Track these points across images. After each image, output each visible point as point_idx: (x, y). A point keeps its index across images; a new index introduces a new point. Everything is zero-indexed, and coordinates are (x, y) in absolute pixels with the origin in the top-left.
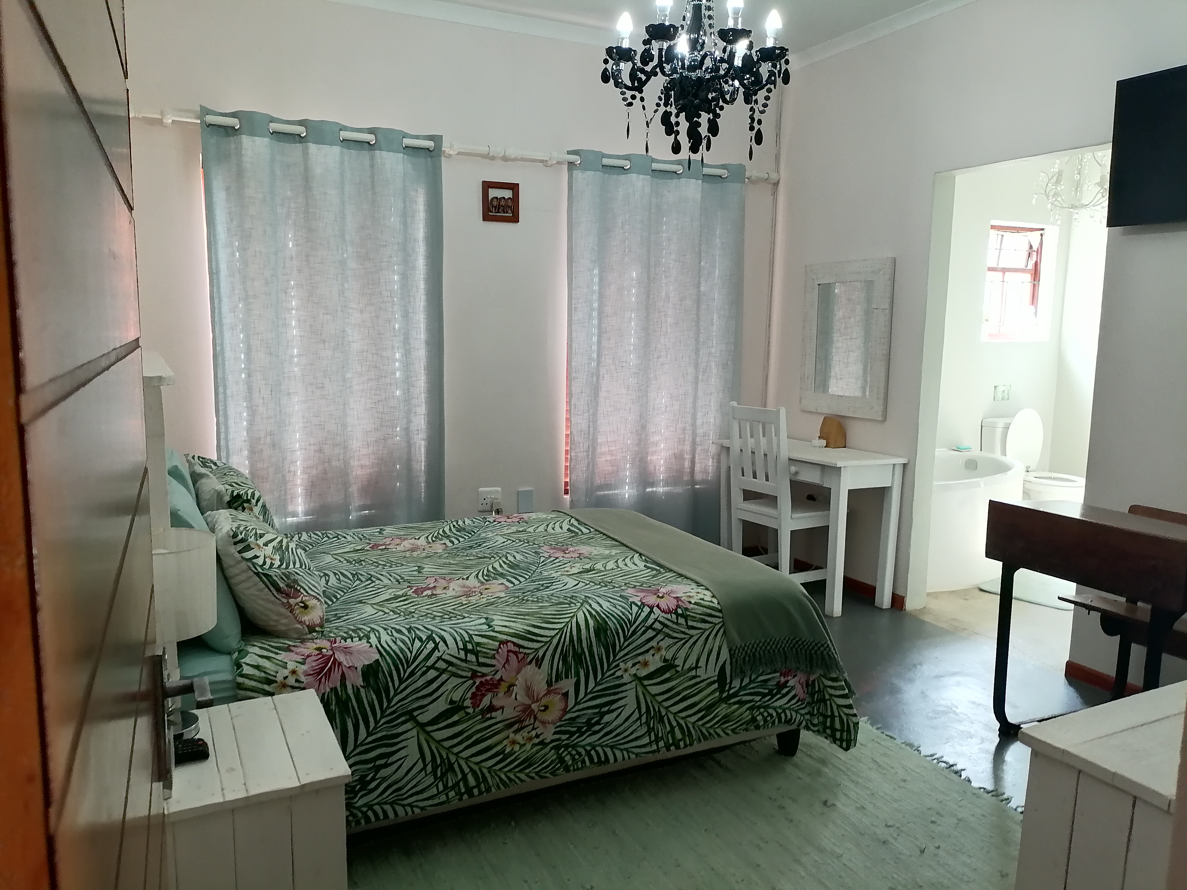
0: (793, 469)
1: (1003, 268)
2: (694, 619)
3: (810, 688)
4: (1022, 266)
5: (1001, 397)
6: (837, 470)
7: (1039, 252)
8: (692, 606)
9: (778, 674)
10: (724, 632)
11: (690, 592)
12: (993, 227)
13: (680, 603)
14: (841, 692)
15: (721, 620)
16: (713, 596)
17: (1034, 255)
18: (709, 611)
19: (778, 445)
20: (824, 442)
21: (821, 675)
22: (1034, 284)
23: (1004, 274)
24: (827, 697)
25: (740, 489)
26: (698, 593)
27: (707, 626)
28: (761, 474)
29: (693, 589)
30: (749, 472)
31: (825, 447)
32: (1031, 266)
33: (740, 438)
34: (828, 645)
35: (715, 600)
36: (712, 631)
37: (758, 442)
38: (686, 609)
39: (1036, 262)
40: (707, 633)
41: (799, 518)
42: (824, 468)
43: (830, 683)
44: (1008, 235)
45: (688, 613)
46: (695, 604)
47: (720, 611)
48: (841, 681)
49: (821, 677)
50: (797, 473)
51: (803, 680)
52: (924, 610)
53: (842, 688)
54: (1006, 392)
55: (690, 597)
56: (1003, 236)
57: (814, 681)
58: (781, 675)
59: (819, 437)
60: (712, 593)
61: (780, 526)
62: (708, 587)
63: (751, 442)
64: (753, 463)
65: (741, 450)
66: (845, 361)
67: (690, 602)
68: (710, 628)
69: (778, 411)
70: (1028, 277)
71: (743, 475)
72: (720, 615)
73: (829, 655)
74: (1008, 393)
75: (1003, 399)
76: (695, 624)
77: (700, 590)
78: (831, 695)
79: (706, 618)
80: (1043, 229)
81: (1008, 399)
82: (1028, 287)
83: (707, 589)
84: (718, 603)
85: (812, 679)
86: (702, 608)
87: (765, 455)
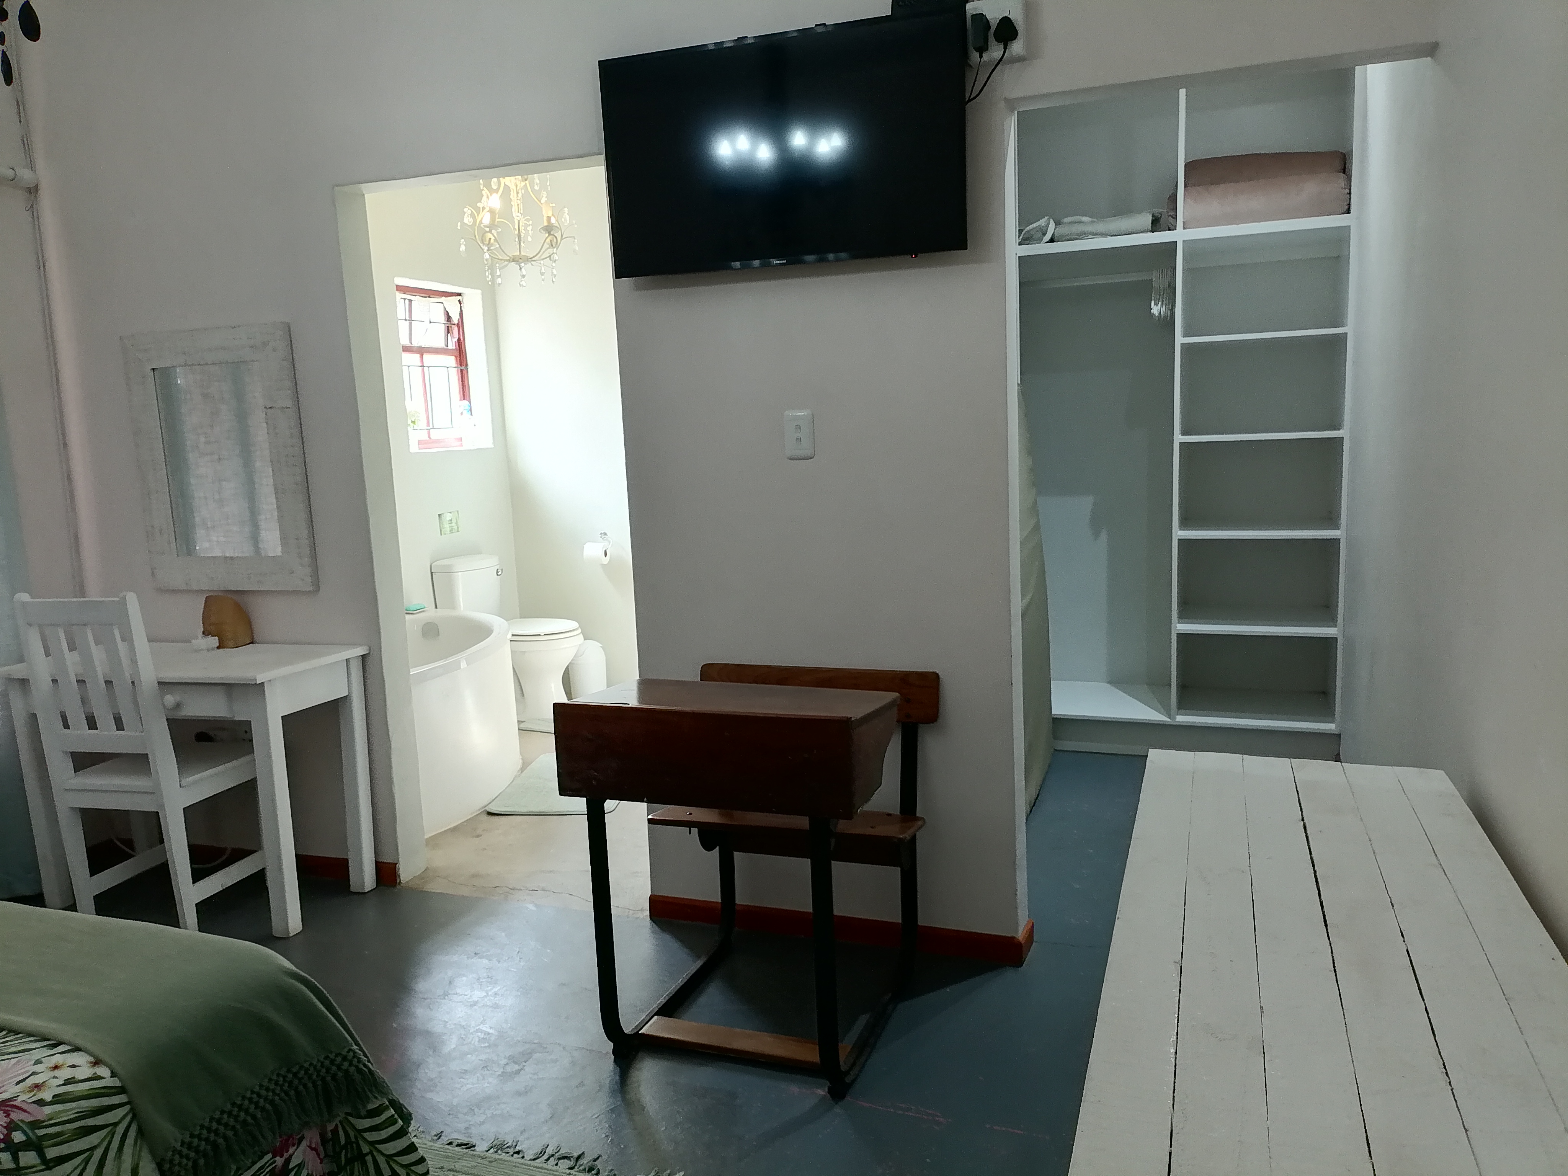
0: (170, 699)
1: (420, 347)
2: (59, 1139)
3: (330, 1147)
4: (441, 344)
5: (449, 529)
6: (259, 688)
7: (460, 325)
8: (48, 1110)
9: (270, 1156)
10: (140, 1132)
11: (34, 1074)
12: (399, 288)
13: (15, 1116)
14: (392, 1130)
15: (128, 1107)
16: (97, 1063)
17: (455, 330)
18: (95, 1103)
19: (134, 662)
20: (214, 641)
21: (348, 1114)
22: (461, 370)
23: (422, 356)
24: (365, 1149)
25: (65, 753)
26: (56, 1067)
27: (93, 1139)
28: (105, 720)
29: (38, 1062)
30: (78, 718)
31: (218, 648)
32: (452, 345)
33: (48, 654)
34: (355, 1052)
35: (103, 1071)
36: (110, 1143)
37: (87, 660)
38: (36, 1124)
39: (459, 339)
40: (98, 1153)
41: (195, 783)
42: (229, 688)
43: (367, 1123)
44: (417, 300)
45: (41, 1132)
46: (58, 1099)
47: (121, 1090)
48: (387, 1108)
49: (350, 1118)
50: (178, 706)
51: (317, 1139)
52: (427, 874)
53: (391, 1121)
54: (454, 521)
55: (38, 1086)
56: (410, 301)
57: (335, 1131)
58: (274, 1156)
59: (204, 633)
60: (91, 1054)
61: (162, 806)
62: (80, 1042)
63: (71, 659)
64: (84, 701)
65: (55, 681)
66: (217, 497)
67: (41, 1103)
68: (103, 1140)
69: (123, 602)
70: (451, 360)
71: (66, 726)
72: (122, 1098)
73: (359, 1071)
74: (457, 523)
75: (451, 531)
76: (65, 1149)
77: (58, 1059)
78: (372, 1144)
79: (91, 1122)
80: (460, 294)
81: (458, 531)
82: (454, 374)
83: (77, 1049)
84: (113, 1075)
85: (330, 1127)
86: (74, 1105)
87: (109, 683)
